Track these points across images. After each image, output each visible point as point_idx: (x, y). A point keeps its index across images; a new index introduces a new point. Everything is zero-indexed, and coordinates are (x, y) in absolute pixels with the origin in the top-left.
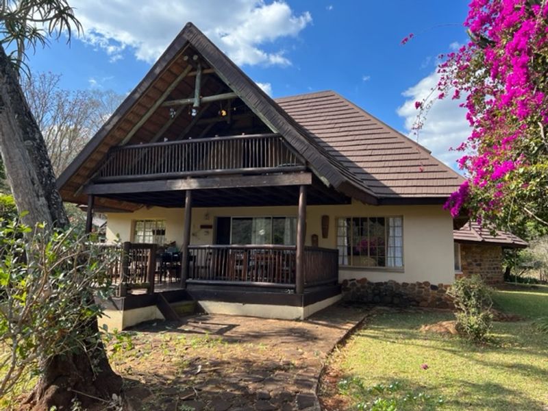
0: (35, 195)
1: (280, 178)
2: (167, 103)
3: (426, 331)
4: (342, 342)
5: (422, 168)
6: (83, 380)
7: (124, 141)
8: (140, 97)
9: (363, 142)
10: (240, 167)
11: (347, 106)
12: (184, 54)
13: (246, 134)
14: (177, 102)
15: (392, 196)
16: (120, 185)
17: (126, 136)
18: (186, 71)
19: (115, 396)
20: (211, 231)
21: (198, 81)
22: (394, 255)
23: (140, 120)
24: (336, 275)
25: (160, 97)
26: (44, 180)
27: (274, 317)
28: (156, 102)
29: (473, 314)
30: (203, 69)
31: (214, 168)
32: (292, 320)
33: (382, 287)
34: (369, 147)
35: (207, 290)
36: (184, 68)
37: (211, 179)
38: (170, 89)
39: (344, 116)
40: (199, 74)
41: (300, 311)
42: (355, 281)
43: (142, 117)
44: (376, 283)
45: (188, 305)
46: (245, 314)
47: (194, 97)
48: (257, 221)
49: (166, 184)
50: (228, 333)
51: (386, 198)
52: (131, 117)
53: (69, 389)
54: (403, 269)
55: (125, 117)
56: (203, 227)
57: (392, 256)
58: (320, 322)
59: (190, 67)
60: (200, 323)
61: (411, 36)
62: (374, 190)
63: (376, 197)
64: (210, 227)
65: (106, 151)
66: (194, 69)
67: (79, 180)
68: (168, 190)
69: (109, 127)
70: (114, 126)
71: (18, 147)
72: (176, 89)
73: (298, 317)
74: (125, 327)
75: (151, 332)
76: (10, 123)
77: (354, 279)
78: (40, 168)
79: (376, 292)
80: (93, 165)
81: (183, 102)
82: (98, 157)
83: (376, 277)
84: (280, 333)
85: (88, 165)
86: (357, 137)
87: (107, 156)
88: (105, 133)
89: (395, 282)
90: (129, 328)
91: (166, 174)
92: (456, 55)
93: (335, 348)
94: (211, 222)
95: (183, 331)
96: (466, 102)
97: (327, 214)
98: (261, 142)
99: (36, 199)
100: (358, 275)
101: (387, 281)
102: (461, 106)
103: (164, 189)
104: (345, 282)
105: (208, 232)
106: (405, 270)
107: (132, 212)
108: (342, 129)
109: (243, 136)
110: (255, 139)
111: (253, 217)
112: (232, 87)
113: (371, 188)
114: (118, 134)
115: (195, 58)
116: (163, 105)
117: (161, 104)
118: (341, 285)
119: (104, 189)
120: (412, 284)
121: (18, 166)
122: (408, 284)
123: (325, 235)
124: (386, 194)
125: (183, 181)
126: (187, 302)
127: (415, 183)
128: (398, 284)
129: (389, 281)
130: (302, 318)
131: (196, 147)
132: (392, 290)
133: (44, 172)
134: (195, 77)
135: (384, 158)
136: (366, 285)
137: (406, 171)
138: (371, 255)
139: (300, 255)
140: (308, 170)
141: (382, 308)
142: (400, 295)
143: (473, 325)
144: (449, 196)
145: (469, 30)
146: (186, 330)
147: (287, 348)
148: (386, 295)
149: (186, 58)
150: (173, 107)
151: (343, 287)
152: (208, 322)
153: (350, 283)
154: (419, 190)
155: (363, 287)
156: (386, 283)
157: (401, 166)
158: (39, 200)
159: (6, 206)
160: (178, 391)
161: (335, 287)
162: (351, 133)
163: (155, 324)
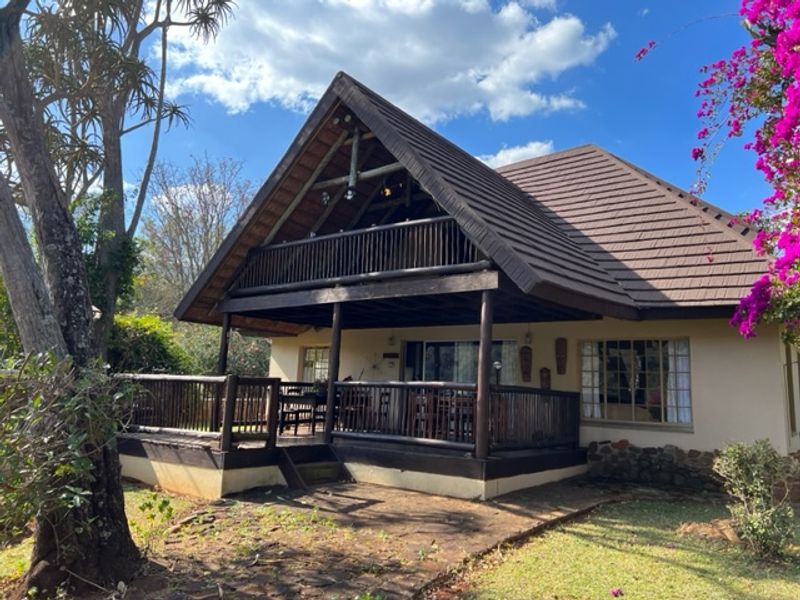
0: (39, 312)
1: (453, 281)
2: (319, 186)
3: (686, 533)
4: (519, 540)
5: (710, 256)
6: (84, 558)
7: (267, 241)
8: (281, 179)
9: (629, 220)
10: (402, 268)
11: (614, 165)
12: (334, 116)
13: (410, 220)
14: (330, 182)
15: (662, 305)
16: (259, 298)
17: (268, 234)
18: (340, 139)
19: (122, 585)
20: (397, 362)
21: (354, 151)
22: (677, 403)
23: (285, 211)
24: (576, 433)
25: (310, 177)
26: (65, 292)
27: (444, 494)
28: (304, 184)
29: (757, 507)
30: (362, 133)
31: (369, 272)
32: (467, 500)
33: (655, 456)
34: (639, 227)
35: (355, 447)
36: (339, 135)
37: (364, 287)
38: (320, 165)
39: (607, 181)
40: (355, 141)
41: (479, 486)
42: (609, 445)
43: (287, 206)
44: (644, 449)
45: (327, 467)
46: (403, 486)
47: (349, 174)
48: (460, 347)
49: (309, 295)
50: (357, 513)
51: (652, 309)
52: (272, 207)
53: (62, 568)
54: (692, 427)
55: (264, 208)
56: (386, 356)
57: (674, 404)
58: (510, 506)
59: (345, 133)
60: (330, 495)
61: (651, 45)
62: (634, 295)
63: (635, 308)
64: (394, 356)
65: (245, 255)
66: (350, 136)
67: (213, 294)
68: (314, 303)
69: (245, 223)
70: (250, 221)
71: (18, 253)
72: (330, 163)
73: (476, 496)
74: (225, 493)
75: (254, 501)
76: (8, 223)
77: (609, 442)
78: (62, 278)
79: (645, 463)
80: (229, 274)
81: (337, 181)
82: (235, 263)
83: (645, 439)
84: (427, 518)
85: (222, 274)
86: (621, 213)
87: (247, 260)
88: (240, 230)
89: (676, 448)
90: (230, 495)
91: (313, 282)
92: (728, 63)
93: (496, 547)
94: (397, 348)
95: (299, 505)
96: (755, 141)
97: (562, 336)
98: (431, 229)
99: (40, 317)
100: (616, 435)
101: (662, 446)
102: (748, 147)
103: (308, 303)
104: (594, 445)
105: (392, 363)
106: (695, 429)
107: (296, 335)
108: (600, 202)
109: (408, 223)
110: (423, 225)
111: (456, 340)
112: (396, 155)
113: (629, 293)
114: (257, 231)
115: (348, 119)
116: (314, 188)
117: (312, 187)
118: (586, 450)
119: (241, 305)
120: (707, 453)
121: (18, 276)
122: (699, 453)
123: (561, 369)
124: (652, 301)
125: (330, 290)
126: (324, 464)
127: (705, 282)
128: (681, 452)
129: (667, 446)
130: (483, 498)
131: (348, 241)
132: (671, 462)
133: (67, 283)
134: (351, 146)
135: (660, 243)
136: (628, 451)
137: (694, 263)
138: (636, 402)
139: (482, 398)
140: (494, 267)
141: (647, 491)
142: (685, 471)
143: (757, 529)
144: (738, 302)
145: (747, 21)
146: (304, 502)
147: (419, 540)
148: (660, 469)
149: (336, 121)
150: (324, 190)
151: (589, 453)
152: (344, 494)
153: (600, 447)
154: (711, 294)
155: (622, 455)
156: (660, 449)
157: (686, 256)
158: (44, 318)
159: (137, 330)
160: (203, 588)
161: (575, 453)
162: (613, 207)
163: (269, 492)
